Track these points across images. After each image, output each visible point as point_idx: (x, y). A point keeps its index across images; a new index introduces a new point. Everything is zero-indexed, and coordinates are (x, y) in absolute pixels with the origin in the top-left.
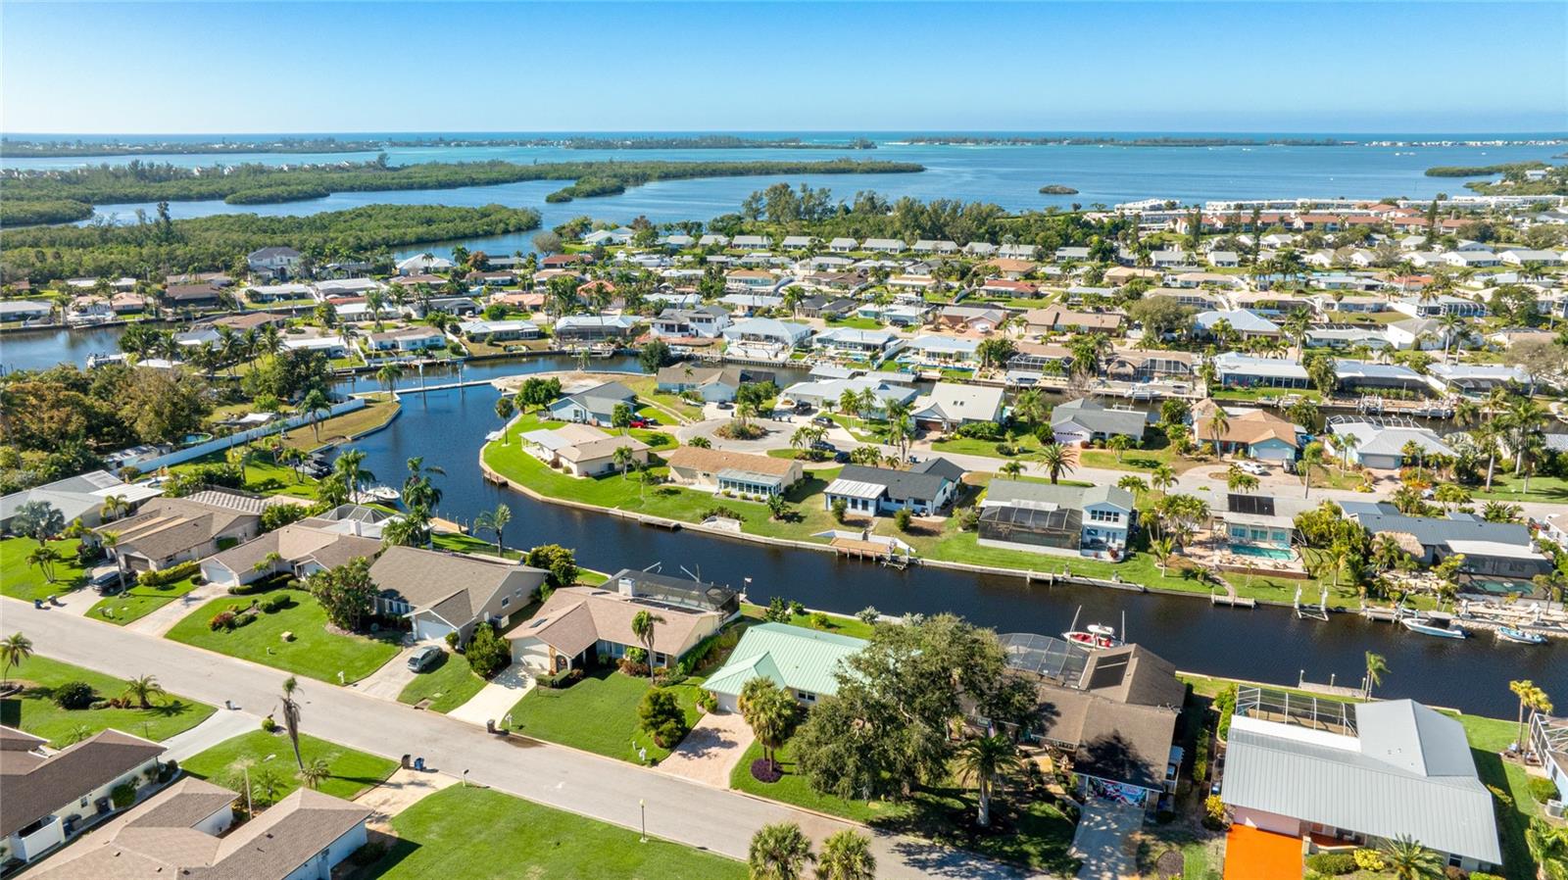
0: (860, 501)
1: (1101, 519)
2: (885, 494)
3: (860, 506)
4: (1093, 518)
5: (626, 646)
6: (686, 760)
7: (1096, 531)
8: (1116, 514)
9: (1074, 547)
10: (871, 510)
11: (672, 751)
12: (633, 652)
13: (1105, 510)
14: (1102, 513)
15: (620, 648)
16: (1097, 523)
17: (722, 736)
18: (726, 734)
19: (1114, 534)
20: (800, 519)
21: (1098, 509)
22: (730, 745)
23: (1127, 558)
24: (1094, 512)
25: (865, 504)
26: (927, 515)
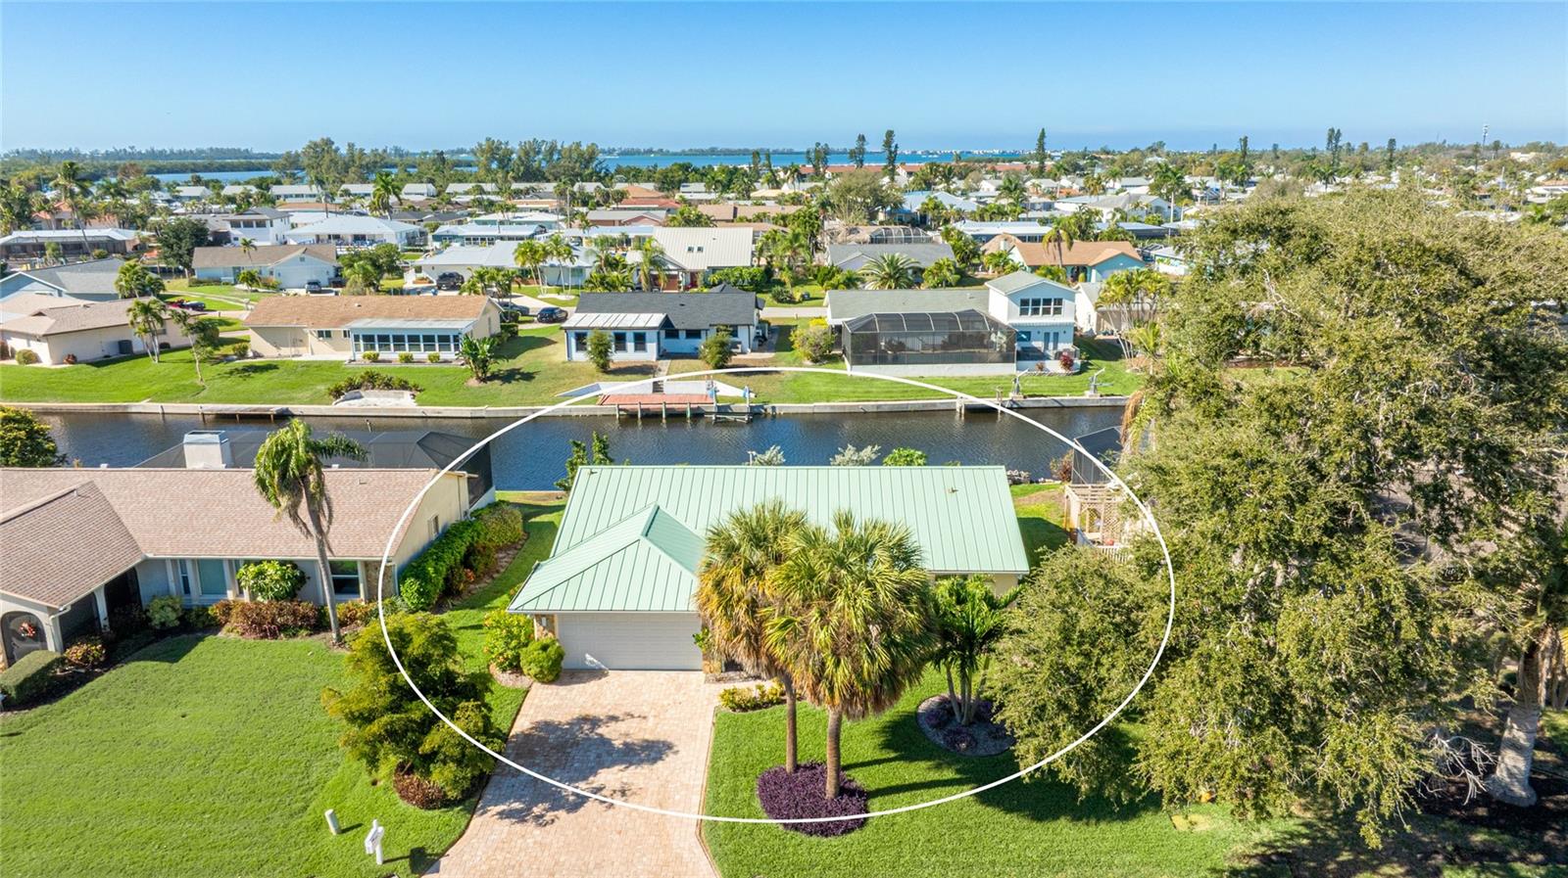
0: (630, 336)
1: (1035, 312)
2: (667, 324)
3: (630, 345)
4: (1024, 312)
5: (235, 564)
6: (530, 826)
7: (1028, 334)
8: (1059, 302)
9: (1006, 358)
10: (652, 347)
11: (472, 811)
12: (261, 574)
13: (1041, 297)
14: (1036, 302)
15: (214, 572)
16: (1030, 320)
17: (612, 732)
18: (621, 727)
19: (1056, 335)
20: (528, 377)
21: (1030, 297)
22: (652, 751)
23: (1084, 369)
24: (1024, 303)
25: (640, 339)
26: (743, 353)
